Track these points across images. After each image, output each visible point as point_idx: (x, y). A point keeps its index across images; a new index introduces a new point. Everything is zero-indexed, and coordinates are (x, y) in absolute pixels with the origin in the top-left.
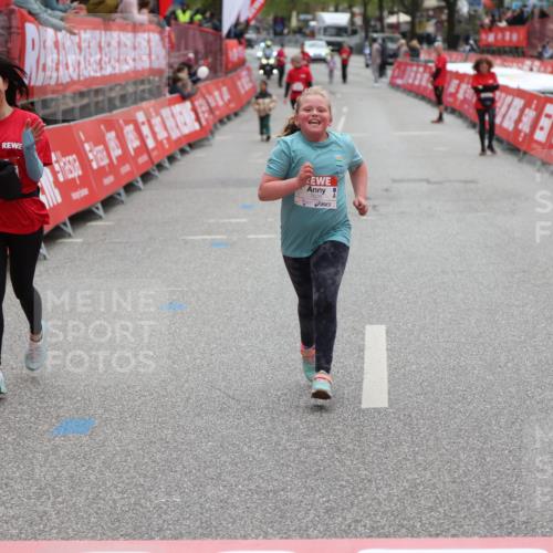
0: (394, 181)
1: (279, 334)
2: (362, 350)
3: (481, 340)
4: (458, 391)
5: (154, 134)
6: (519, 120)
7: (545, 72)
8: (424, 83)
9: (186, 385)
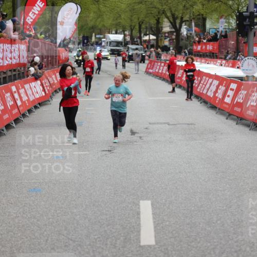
0: (150, 123)
1: (94, 205)
2: (139, 213)
3: (202, 209)
4: (192, 236)
5: (21, 98)
6: (216, 92)
7: (228, 66)
8: (164, 72)
9: (45, 233)
